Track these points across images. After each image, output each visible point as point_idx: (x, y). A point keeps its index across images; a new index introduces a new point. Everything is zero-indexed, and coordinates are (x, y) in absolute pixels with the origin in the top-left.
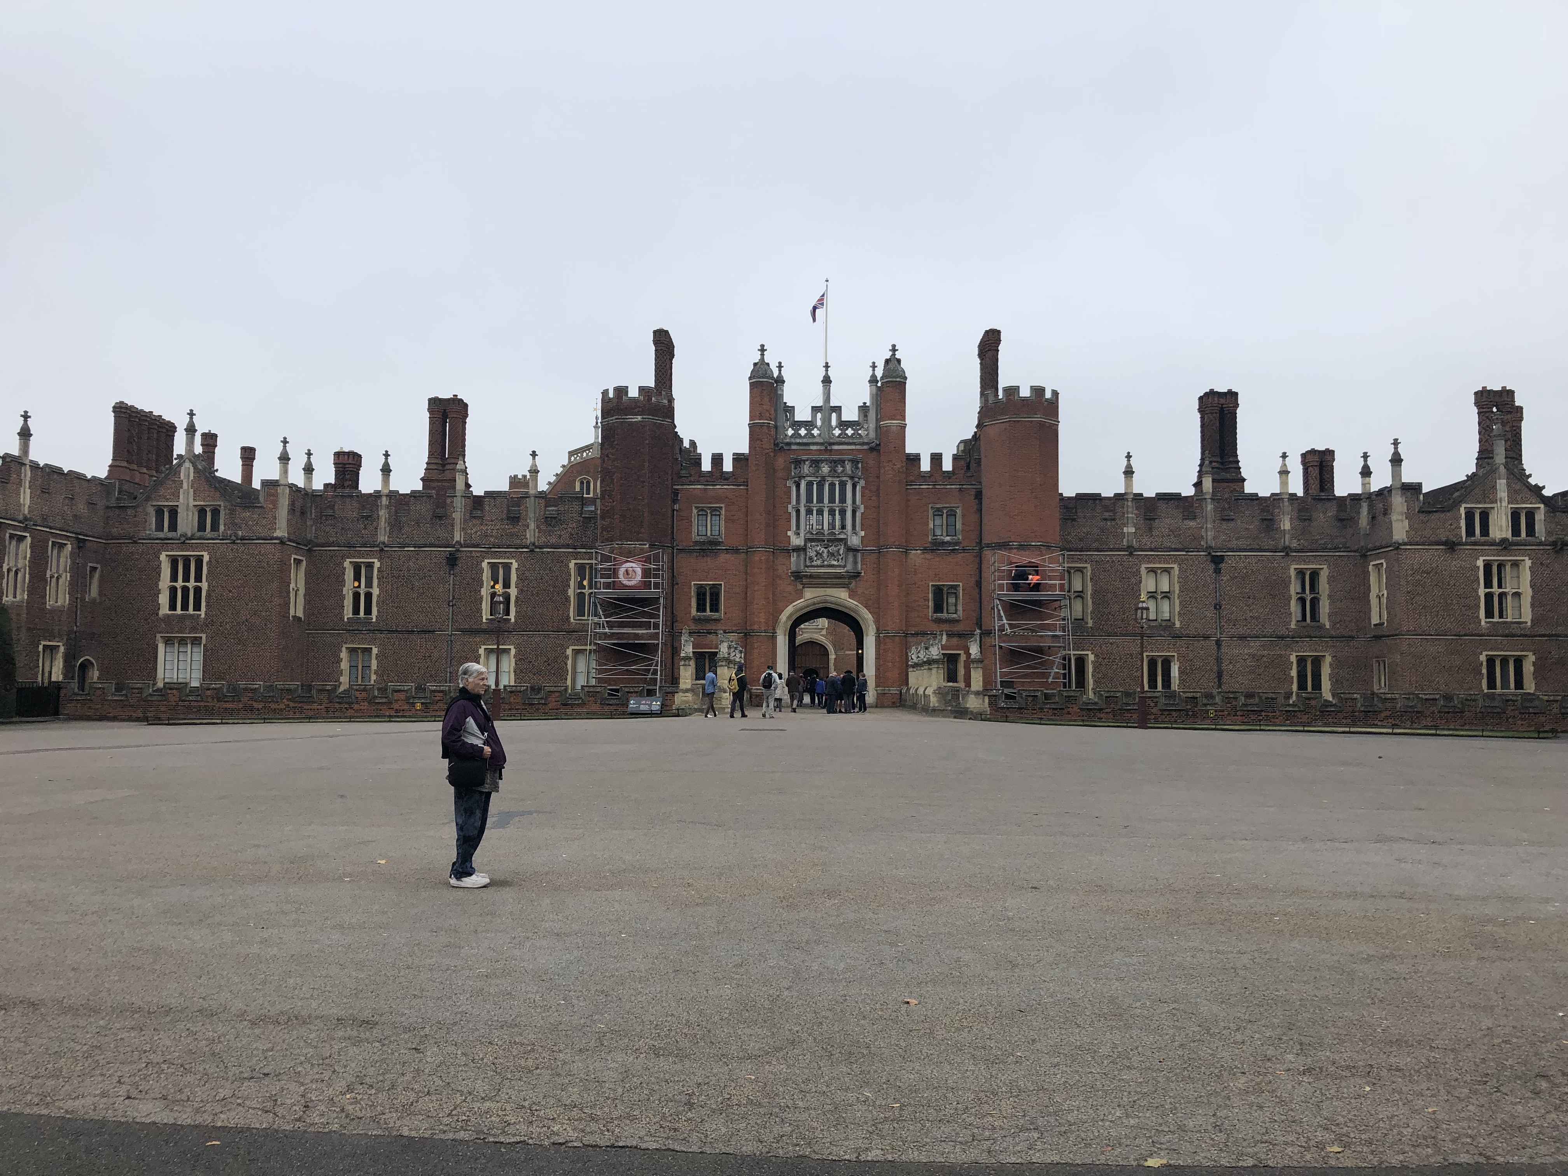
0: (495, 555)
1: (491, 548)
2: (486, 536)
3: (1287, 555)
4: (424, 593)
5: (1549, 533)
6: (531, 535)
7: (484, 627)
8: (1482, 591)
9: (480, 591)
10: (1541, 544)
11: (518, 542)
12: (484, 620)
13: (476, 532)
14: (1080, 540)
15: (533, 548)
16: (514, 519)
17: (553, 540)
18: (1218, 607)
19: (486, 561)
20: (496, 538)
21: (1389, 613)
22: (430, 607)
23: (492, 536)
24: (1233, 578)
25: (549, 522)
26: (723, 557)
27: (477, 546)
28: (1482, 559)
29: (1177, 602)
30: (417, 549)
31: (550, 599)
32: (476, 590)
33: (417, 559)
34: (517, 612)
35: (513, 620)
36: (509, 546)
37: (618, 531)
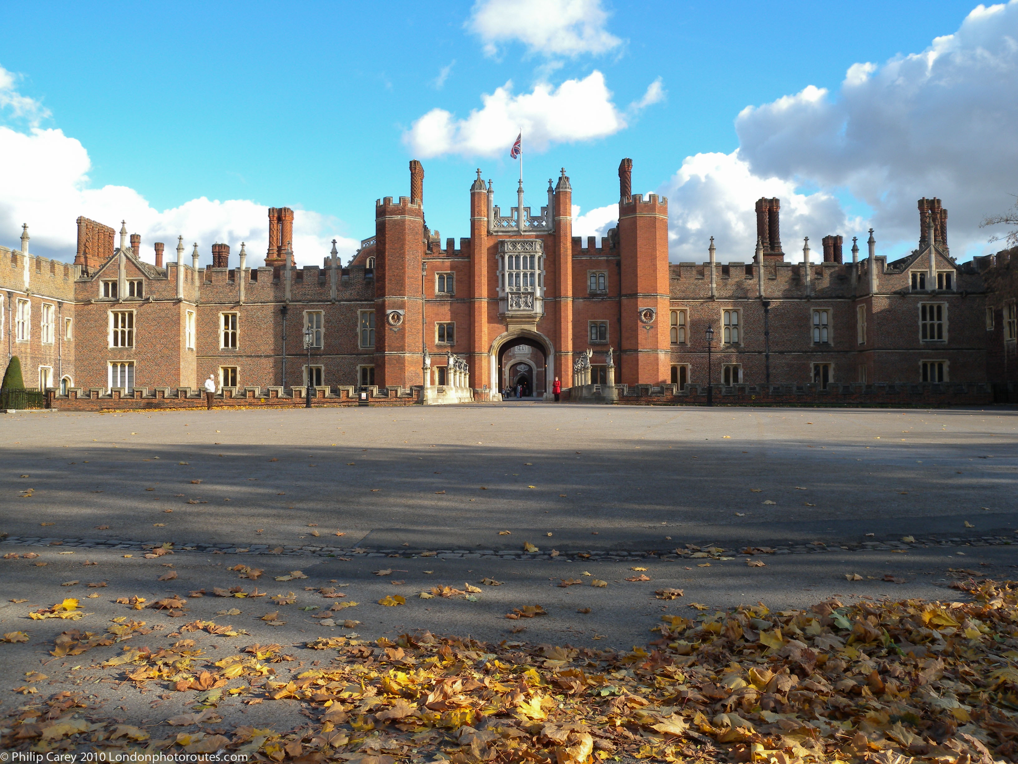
0: (312, 307)
1: (308, 302)
2: (305, 295)
3: (808, 301)
4: (267, 332)
5: (959, 286)
6: (333, 293)
7: (305, 352)
8: (920, 323)
9: (302, 330)
10: (954, 293)
11: (325, 298)
13: (299, 292)
14: (683, 292)
15: (333, 302)
16: (322, 284)
17: (347, 296)
18: (767, 334)
19: (306, 311)
20: (311, 296)
21: (868, 337)
22: (271, 341)
23: (308, 295)
24: (776, 316)
25: (345, 285)
26: (455, 305)
27: (300, 301)
28: (921, 302)
29: (742, 331)
30: (262, 304)
31: (346, 334)
32: (299, 329)
33: (262, 311)
34: (325, 343)
35: (323, 348)
36: (319, 301)
37: (387, 289)
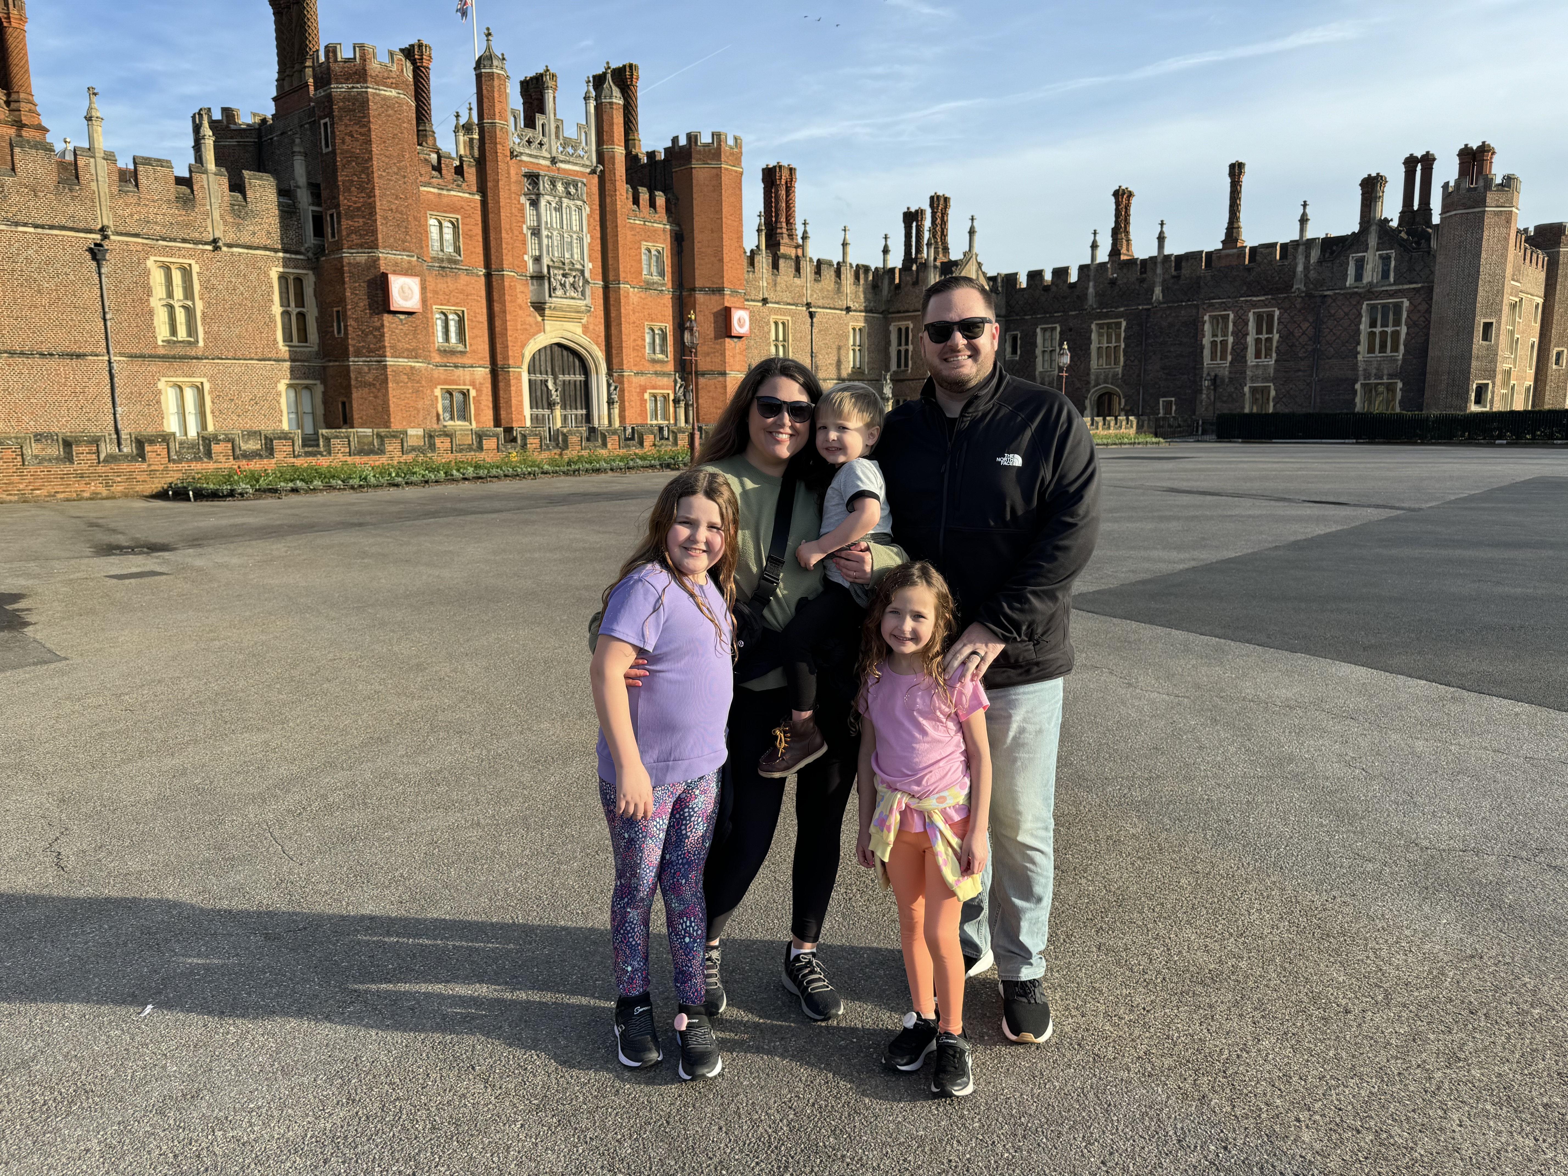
0: (164, 251)
1: (157, 240)
2: (148, 222)
3: (848, 313)
4: (59, 299)
6: (214, 227)
7: (161, 351)
9: (148, 300)
11: (197, 235)
12: (160, 343)
13: (132, 215)
15: (218, 247)
16: (186, 203)
17: (246, 238)
18: (812, 354)
19: (152, 258)
20: (164, 226)
22: (72, 320)
23: (156, 223)
26: (464, 279)
27: (136, 235)
30: (39, 230)
31: (250, 318)
32: (141, 299)
33: (41, 247)
34: (206, 333)
35: (201, 343)
36: (184, 241)
37: (380, 236)
